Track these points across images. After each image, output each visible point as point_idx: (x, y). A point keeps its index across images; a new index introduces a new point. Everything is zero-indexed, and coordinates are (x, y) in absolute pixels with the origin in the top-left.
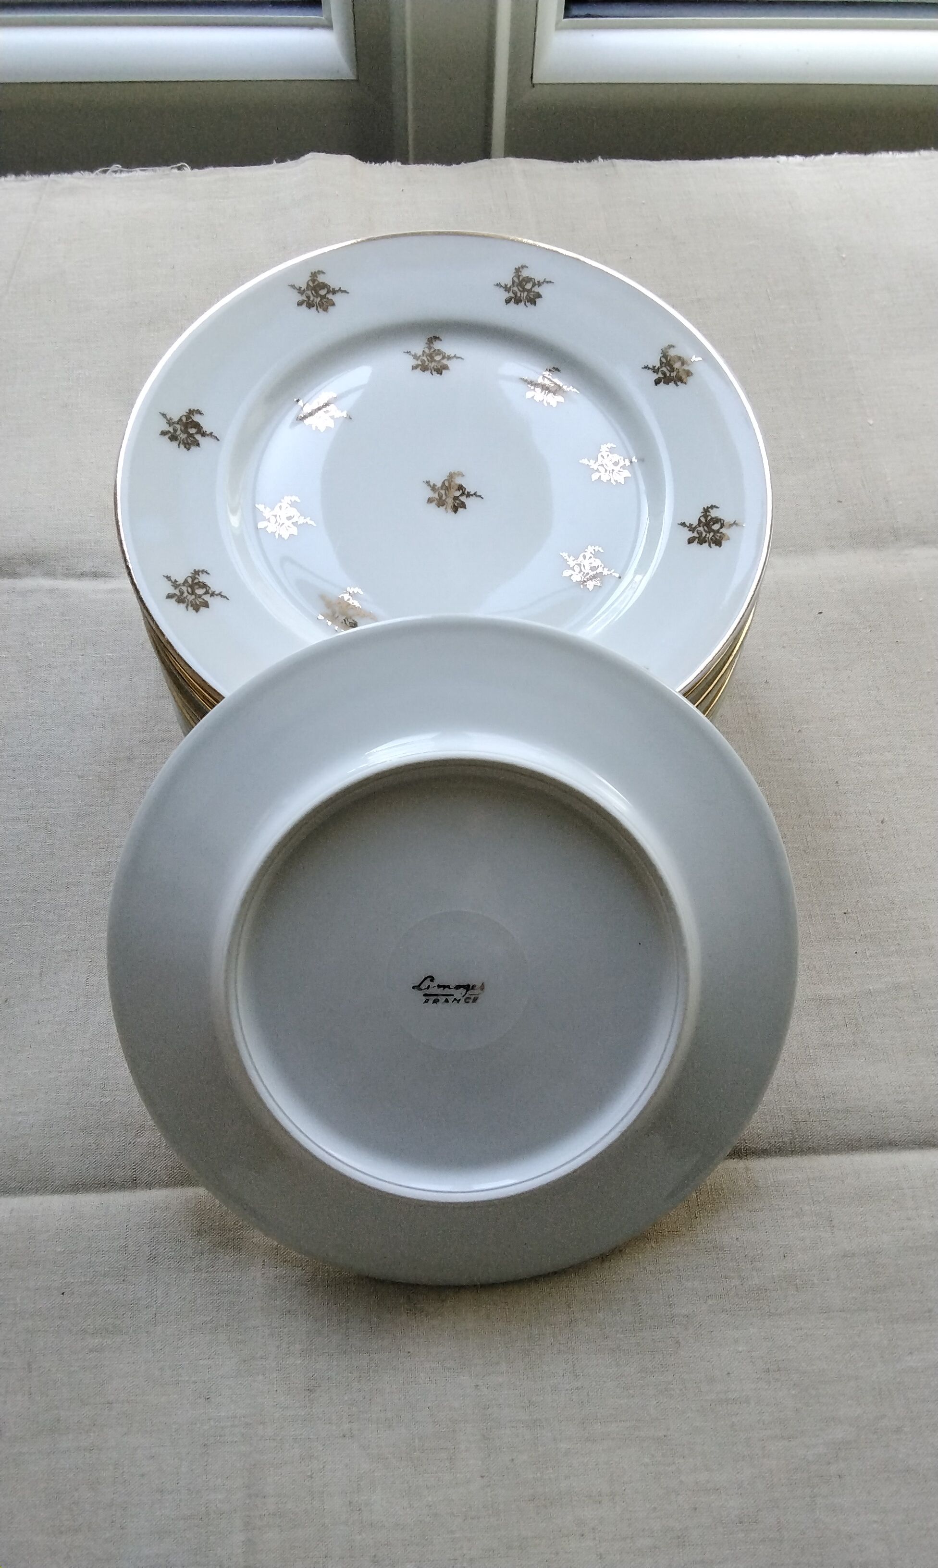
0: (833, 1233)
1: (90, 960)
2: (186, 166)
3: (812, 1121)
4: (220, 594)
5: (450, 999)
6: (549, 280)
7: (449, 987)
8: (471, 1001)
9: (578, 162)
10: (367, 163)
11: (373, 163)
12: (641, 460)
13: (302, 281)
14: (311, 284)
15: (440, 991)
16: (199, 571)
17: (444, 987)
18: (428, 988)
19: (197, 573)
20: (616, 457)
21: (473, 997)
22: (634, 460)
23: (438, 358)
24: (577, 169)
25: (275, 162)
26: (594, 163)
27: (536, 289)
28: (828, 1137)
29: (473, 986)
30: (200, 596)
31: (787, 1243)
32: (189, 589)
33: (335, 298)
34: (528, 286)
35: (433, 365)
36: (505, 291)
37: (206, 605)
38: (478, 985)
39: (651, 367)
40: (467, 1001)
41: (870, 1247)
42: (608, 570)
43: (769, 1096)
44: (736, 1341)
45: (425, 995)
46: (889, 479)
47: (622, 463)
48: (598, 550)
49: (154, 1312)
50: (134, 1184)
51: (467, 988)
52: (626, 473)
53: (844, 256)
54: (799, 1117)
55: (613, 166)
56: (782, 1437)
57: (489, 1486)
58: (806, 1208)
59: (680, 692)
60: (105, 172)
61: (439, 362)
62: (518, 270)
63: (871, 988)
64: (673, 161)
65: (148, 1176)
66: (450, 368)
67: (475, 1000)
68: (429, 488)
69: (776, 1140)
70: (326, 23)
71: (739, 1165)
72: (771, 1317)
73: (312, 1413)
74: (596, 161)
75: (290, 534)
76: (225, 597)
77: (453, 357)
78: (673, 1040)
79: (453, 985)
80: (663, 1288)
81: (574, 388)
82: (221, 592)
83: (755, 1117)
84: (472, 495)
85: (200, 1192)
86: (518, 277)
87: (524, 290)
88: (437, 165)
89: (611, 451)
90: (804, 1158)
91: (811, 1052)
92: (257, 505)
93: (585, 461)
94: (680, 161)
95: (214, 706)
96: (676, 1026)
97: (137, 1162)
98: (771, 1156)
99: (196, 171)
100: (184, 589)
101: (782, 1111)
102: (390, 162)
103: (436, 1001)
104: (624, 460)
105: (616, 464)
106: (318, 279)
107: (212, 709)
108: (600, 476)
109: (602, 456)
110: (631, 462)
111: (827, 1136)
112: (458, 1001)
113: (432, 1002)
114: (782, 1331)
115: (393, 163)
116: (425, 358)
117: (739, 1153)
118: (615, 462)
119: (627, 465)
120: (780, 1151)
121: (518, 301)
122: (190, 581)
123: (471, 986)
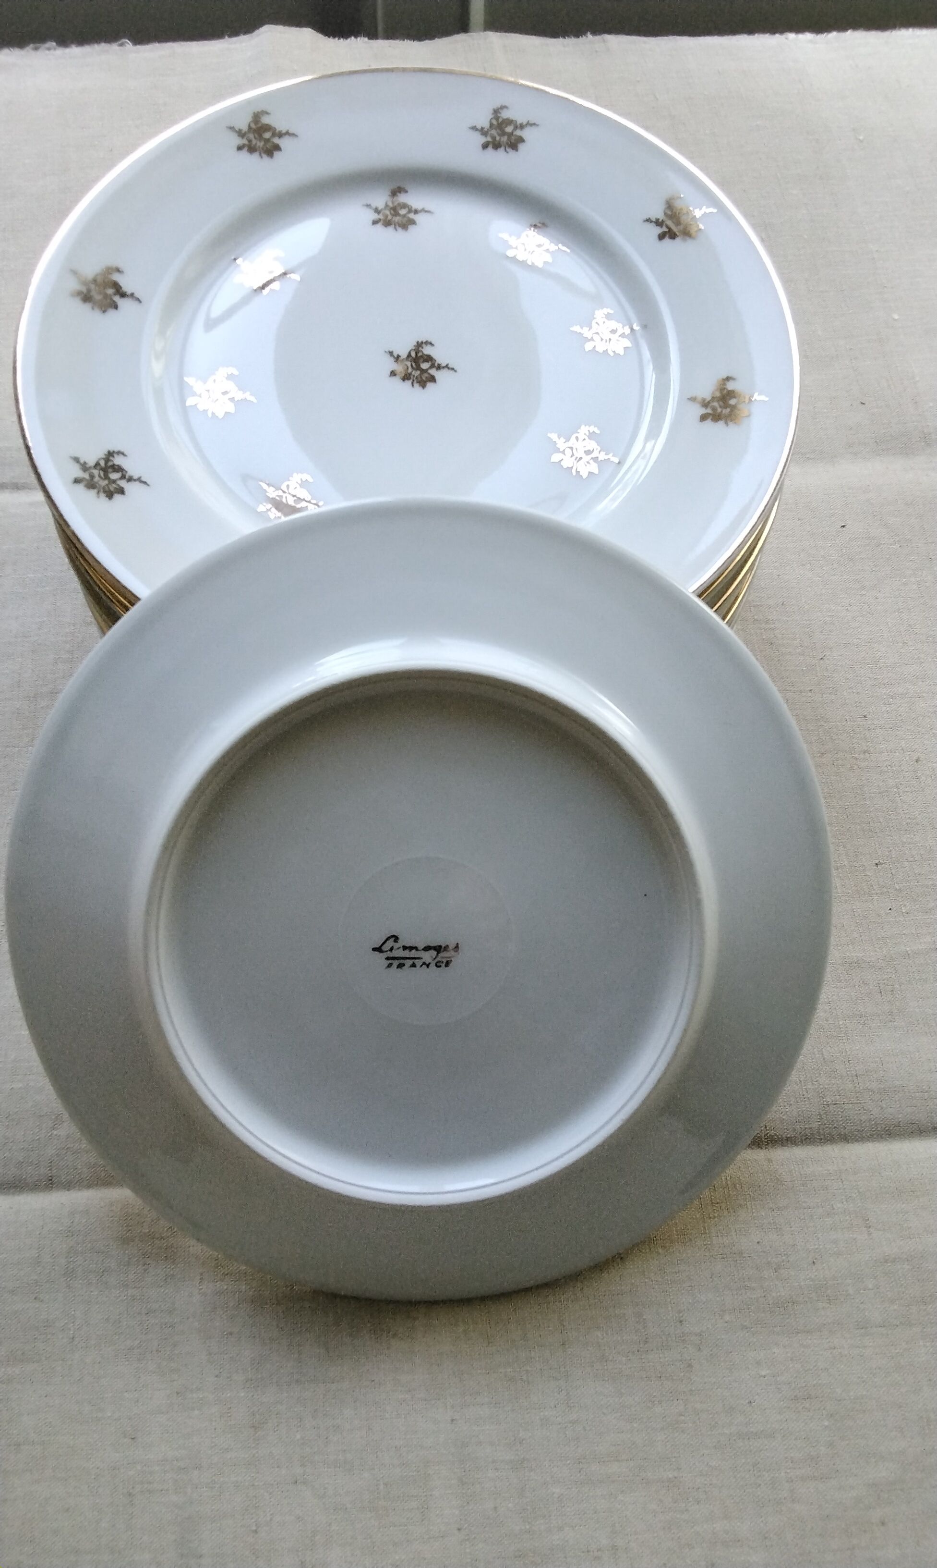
0: (870, 1234)
3: (844, 1104)
4: (139, 480)
5: (418, 963)
6: (533, 122)
7: (416, 948)
8: (443, 965)
9: (565, 38)
12: (644, 327)
13: (243, 123)
14: (253, 126)
15: (407, 954)
16: (114, 452)
17: (411, 948)
18: (392, 949)
19: (110, 454)
20: (613, 324)
21: (445, 961)
22: (636, 327)
23: (403, 212)
27: (518, 133)
28: (862, 1122)
29: (445, 947)
30: (114, 481)
31: (816, 1247)
32: (102, 473)
33: (283, 142)
34: (509, 129)
35: (397, 219)
36: (482, 134)
37: (122, 491)
38: (452, 946)
39: (654, 220)
40: (438, 964)
41: (914, 1250)
42: (606, 454)
43: (795, 1076)
44: (758, 1363)
45: (387, 958)
46: (917, 379)
47: (620, 332)
48: (594, 432)
49: (71, 1336)
50: (50, 1184)
51: (438, 949)
52: (627, 343)
53: (861, 138)
54: (828, 1100)
56: (814, 1477)
57: (468, 1540)
58: (839, 1205)
59: (693, 592)
60: (36, 49)
61: (404, 216)
62: (496, 112)
63: (908, 949)
64: (671, 37)
65: (66, 1175)
66: (417, 222)
67: (447, 964)
68: (392, 359)
69: (801, 1126)
71: (760, 1155)
72: (799, 1335)
73: (257, 1455)
74: (584, 37)
75: (226, 412)
76: (145, 483)
77: (421, 211)
78: (685, 1011)
79: (421, 946)
80: (672, 1302)
81: (563, 245)
82: (140, 477)
83: (781, 1100)
84: (443, 367)
85: (122, 1194)
86: (497, 118)
87: (503, 133)
88: (408, 41)
89: (608, 317)
90: (834, 1146)
91: (841, 1023)
92: (186, 379)
93: (577, 328)
94: (678, 38)
95: (127, 609)
96: (689, 995)
97: (53, 1159)
98: (796, 1145)
99: (138, 47)
100: (96, 472)
101: (808, 1093)
102: (356, 37)
103: (400, 966)
104: (623, 327)
105: (613, 332)
106: (262, 120)
107: (125, 613)
108: (595, 346)
109: (597, 323)
110: (632, 329)
111: (861, 1120)
112: (428, 966)
113: (396, 967)
114: (813, 1351)
115: (359, 39)
116: (388, 212)
117: (757, 1143)
118: (613, 330)
119: (626, 334)
120: (806, 1139)
121: (497, 146)
122: (102, 463)
123: (443, 947)
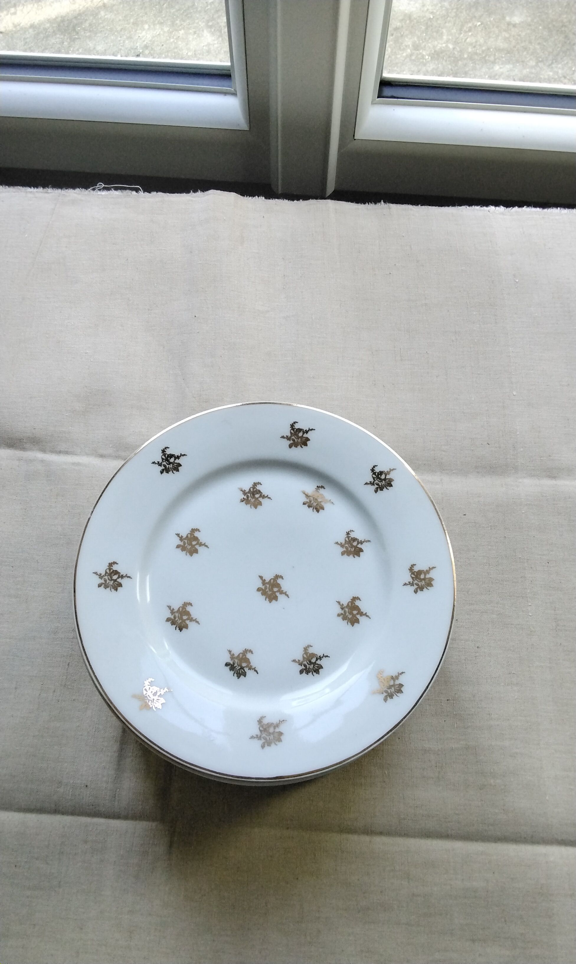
1: (42, 684)
2: (141, 191)
10: (244, 196)
11: (248, 197)
24: (367, 209)
25: (192, 192)
26: (378, 205)
55: (389, 208)
70: (234, 92)
